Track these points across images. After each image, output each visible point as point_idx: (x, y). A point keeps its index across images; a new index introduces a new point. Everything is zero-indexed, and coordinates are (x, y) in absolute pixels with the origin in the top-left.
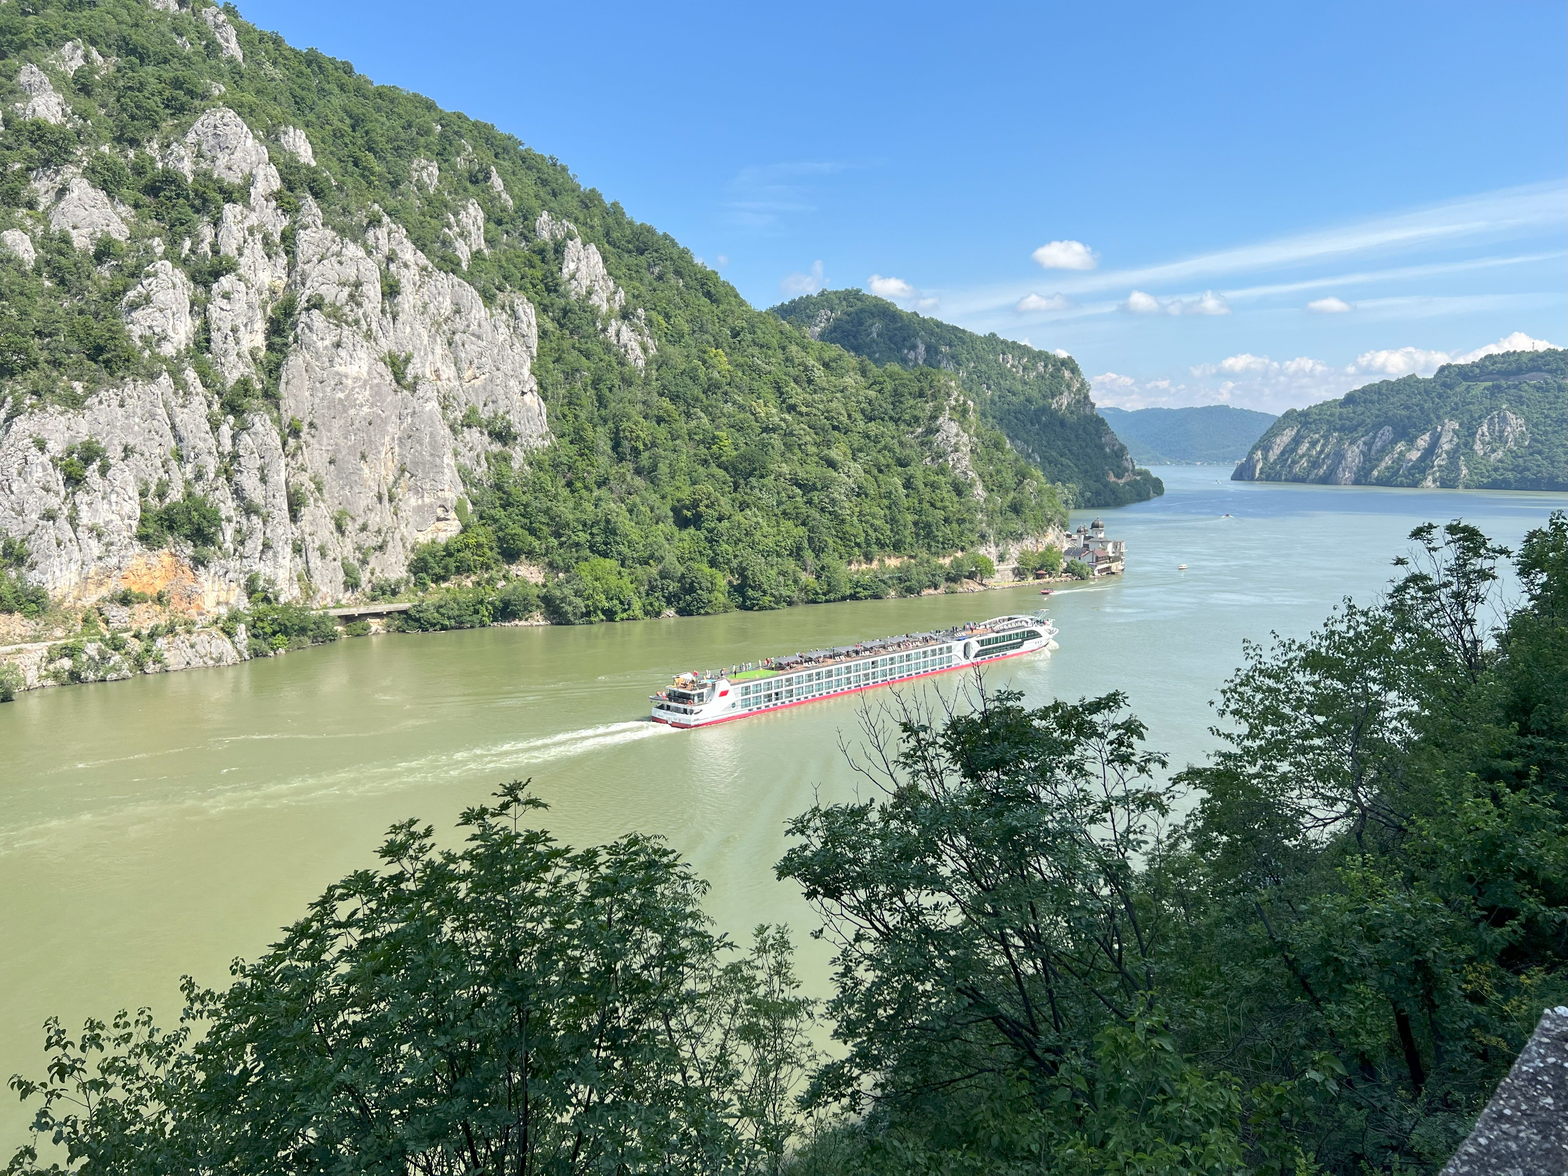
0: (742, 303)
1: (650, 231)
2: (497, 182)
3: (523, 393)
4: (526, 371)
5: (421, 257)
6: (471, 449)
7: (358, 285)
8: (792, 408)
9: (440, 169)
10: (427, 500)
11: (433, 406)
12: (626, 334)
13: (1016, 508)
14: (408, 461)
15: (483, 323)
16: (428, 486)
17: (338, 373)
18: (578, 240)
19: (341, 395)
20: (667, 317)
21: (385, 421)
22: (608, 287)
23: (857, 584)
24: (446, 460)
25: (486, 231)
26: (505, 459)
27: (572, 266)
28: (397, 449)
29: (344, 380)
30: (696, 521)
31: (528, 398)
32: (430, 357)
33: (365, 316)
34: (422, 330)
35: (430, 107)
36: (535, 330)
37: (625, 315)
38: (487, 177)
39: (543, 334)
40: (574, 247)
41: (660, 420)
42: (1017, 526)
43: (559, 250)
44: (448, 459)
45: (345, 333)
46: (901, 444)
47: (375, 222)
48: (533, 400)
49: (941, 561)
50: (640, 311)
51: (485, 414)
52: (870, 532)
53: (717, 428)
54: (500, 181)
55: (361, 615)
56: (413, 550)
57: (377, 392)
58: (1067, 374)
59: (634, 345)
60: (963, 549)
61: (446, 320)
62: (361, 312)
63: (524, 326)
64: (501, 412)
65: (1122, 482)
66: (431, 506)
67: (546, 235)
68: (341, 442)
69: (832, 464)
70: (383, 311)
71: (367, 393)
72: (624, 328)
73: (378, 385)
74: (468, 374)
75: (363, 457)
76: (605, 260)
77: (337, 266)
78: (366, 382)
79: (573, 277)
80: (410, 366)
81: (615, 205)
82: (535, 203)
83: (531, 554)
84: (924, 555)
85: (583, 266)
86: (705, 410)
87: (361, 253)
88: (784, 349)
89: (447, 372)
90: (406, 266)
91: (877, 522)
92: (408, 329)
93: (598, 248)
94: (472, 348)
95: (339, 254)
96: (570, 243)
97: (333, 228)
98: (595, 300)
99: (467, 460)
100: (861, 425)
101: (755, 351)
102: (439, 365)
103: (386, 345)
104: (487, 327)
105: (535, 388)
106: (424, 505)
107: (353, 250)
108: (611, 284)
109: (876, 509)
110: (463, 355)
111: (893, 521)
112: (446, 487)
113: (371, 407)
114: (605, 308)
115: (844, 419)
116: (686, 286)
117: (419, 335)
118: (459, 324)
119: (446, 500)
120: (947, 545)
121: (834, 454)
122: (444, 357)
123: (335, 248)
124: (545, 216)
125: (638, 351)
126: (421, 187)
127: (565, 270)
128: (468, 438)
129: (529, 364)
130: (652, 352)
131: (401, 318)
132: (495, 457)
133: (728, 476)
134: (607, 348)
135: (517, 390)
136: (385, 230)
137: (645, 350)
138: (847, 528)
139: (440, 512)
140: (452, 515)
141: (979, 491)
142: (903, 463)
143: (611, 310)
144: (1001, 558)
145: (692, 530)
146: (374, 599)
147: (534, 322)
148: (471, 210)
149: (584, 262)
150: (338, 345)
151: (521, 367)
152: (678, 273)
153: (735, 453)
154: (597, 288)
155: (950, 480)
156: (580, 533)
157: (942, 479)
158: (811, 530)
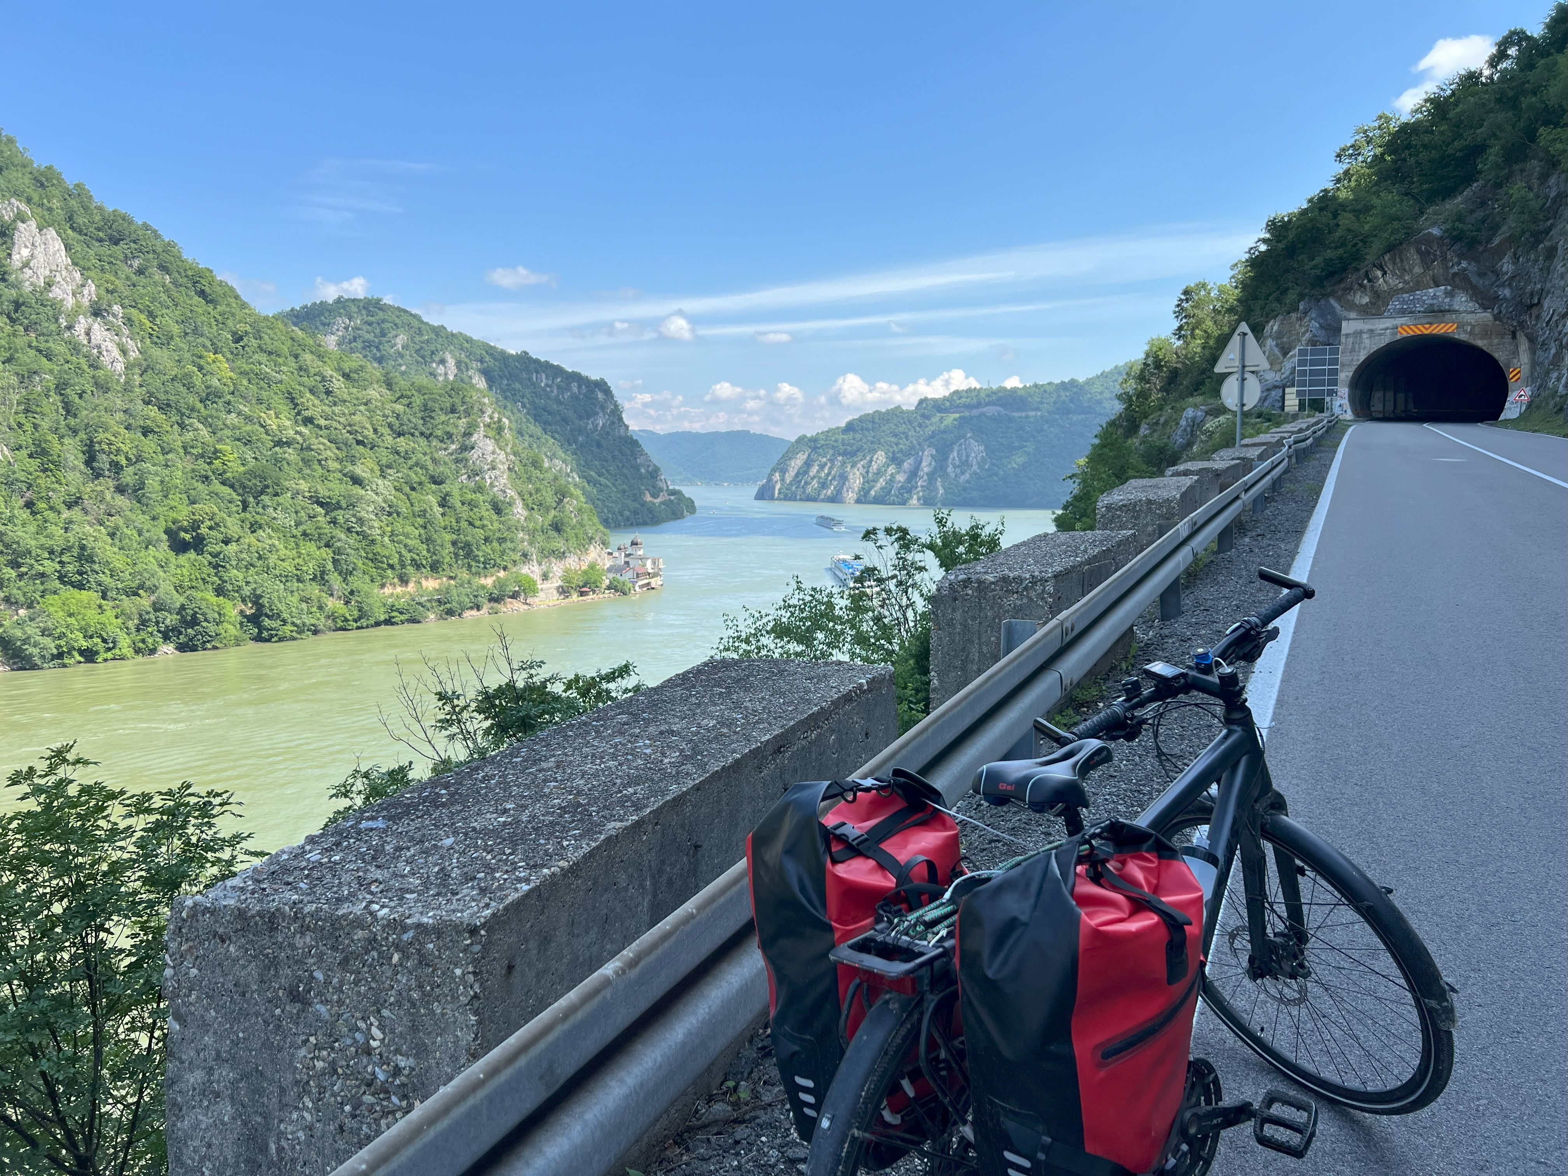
0: (244, 306)
1: (126, 219)
8: (308, 421)
12: (100, 333)
13: (557, 527)
18: (33, 224)
20: (151, 315)
22: (73, 279)
23: (392, 608)
27: (25, 252)
30: (198, 545)
37: (97, 312)
40: (26, 231)
41: (146, 432)
42: (558, 544)
46: (434, 461)
49: (483, 581)
50: (116, 308)
52: (404, 552)
53: (220, 440)
58: (600, 396)
59: (110, 345)
60: (505, 568)
65: (657, 501)
69: (357, 481)
72: (96, 326)
76: (68, 247)
79: (26, 265)
81: (79, 186)
84: (465, 575)
85: (39, 251)
86: (204, 421)
88: (296, 357)
91: (412, 542)
93: (59, 234)
96: (20, 225)
98: (56, 293)
100: (389, 440)
101: (264, 358)
108: (77, 275)
109: (409, 529)
111: (428, 541)
114: (70, 302)
115: (370, 433)
116: (174, 283)
120: (488, 565)
121: (359, 470)
125: (116, 353)
127: (16, 257)
130: (134, 355)
133: (234, 494)
134: (75, 348)
137: (124, 352)
138: (378, 549)
141: (519, 511)
142: (436, 481)
143: (78, 305)
144: (545, 577)
145: (192, 555)
149: (40, 249)
152: (163, 268)
153: (242, 469)
154: (58, 279)
155: (488, 498)
156: (46, 563)
157: (480, 497)
158: (337, 552)
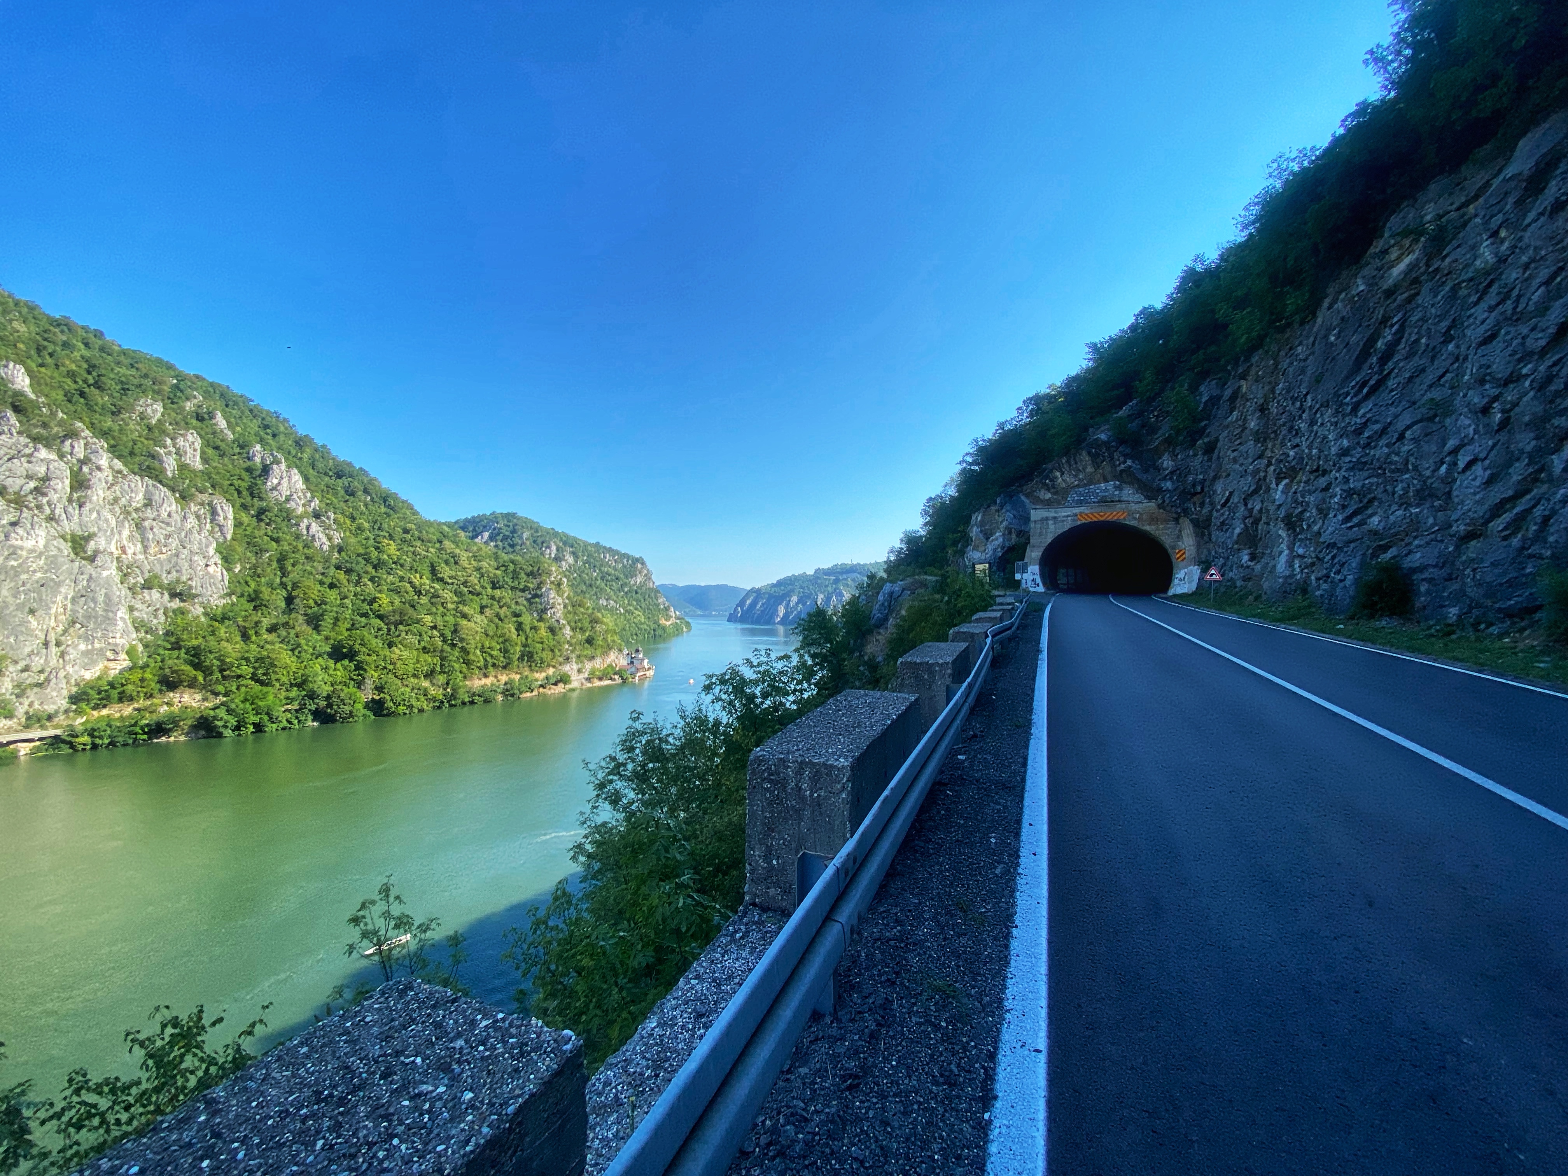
0: (415, 513)
1: (350, 464)
2: (221, 421)
3: (207, 566)
4: (211, 551)
5: (118, 464)
6: (149, 605)
7: (46, 479)
8: (441, 580)
9: (164, 407)
10: (97, 645)
11: (111, 572)
12: (315, 527)
13: (590, 641)
14: (80, 615)
15: (174, 515)
16: (99, 635)
17: (12, 546)
18: (283, 466)
19: (13, 563)
20: (353, 519)
21: (59, 584)
22: (305, 497)
23: (474, 695)
24: (119, 614)
25: (203, 453)
26: (183, 613)
27: (275, 481)
28: (69, 606)
29: (19, 552)
31: (211, 569)
32: (117, 536)
33: (49, 504)
34: (109, 516)
35: (170, 367)
36: (230, 523)
37: (317, 516)
38: (212, 416)
39: (238, 524)
40: (279, 470)
41: (332, 586)
42: (588, 652)
43: (266, 470)
44: (122, 613)
45: (24, 515)
46: (517, 603)
47: (73, 434)
48: (216, 570)
49: (537, 675)
50: (331, 515)
51: (166, 580)
52: (488, 659)
53: (380, 592)
54: (224, 422)
55: (9, 743)
56: (77, 684)
57: (53, 563)
58: (639, 566)
59: (321, 535)
60: (554, 667)
61: (137, 510)
62: (45, 500)
63: (221, 518)
64: (184, 578)
65: (668, 623)
66: (101, 649)
67: (258, 459)
68: (10, 600)
69: (464, 616)
70: (70, 500)
71: (42, 562)
72: (314, 524)
73: (54, 556)
74: (152, 550)
75: (32, 612)
76: (306, 479)
77: (26, 465)
78: (41, 554)
79: (274, 488)
80: (92, 543)
81: (322, 446)
82: (252, 438)
83: (192, 684)
84: (526, 673)
85: (285, 482)
86: (372, 579)
87: (53, 456)
88: (440, 542)
89: (134, 549)
90: (99, 468)
91: (495, 653)
92: (95, 515)
93: (301, 473)
94: (159, 532)
95: (31, 455)
96: (275, 466)
97: (28, 436)
98: (292, 505)
99: (143, 613)
100: (489, 591)
101: (418, 543)
102: (125, 542)
103: (67, 527)
104: (177, 517)
105: (220, 562)
106: (93, 649)
107: (43, 453)
108: (309, 495)
109: (494, 644)
110: (151, 536)
111: (506, 651)
112: (118, 635)
113: (46, 572)
114: (300, 510)
115: (478, 588)
116: (372, 500)
117: (107, 520)
118: (149, 513)
119: (116, 645)
120: (542, 665)
121: (466, 609)
122: (131, 538)
123: (27, 451)
124: (258, 447)
125: (324, 539)
126: (143, 416)
127: (269, 484)
128: (147, 598)
129: (214, 545)
130: (336, 541)
131: (88, 506)
132: (174, 611)
133: (383, 625)
134: (298, 537)
135: (202, 563)
136: (82, 442)
137: (330, 539)
138: (471, 657)
139: (109, 654)
140: (123, 656)
141: (567, 631)
143: (306, 512)
144: (579, 671)
146: (27, 727)
147: (231, 516)
148: (190, 438)
149: (286, 480)
150: (14, 524)
151: (207, 546)
152: (366, 491)
153: (391, 608)
154: (295, 496)
155: (547, 624)
156: (244, 667)
157: (541, 624)
158: (443, 659)
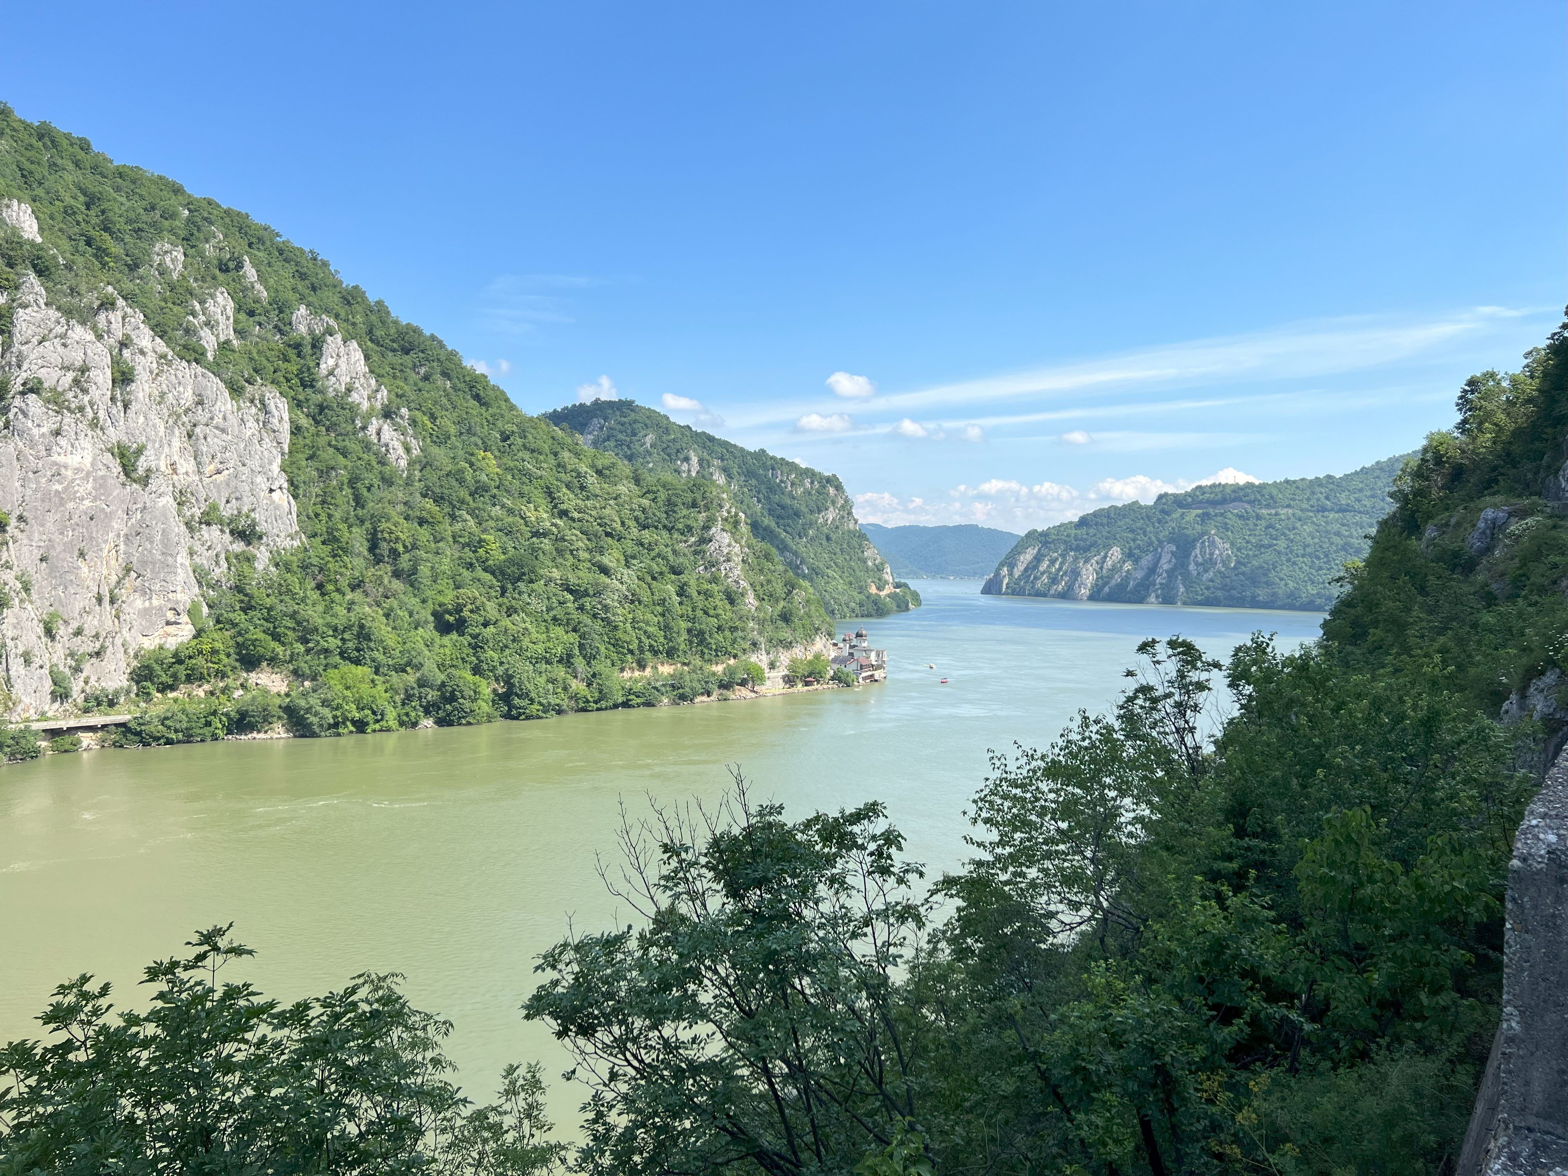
0: (512, 408)
1: (416, 331)
2: (250, 272)
3: (271, 491)
4: (275, 468)
5: (161, 346)
6: (209, 548)
7: (84, 369)
8: (564, 514)
9: (185, 255)
10: (155, 602)
11: (168, 501)
12: (388, 433)
13: (786, 617)
14: (134, 560)
15: (229, 416)
16: (157, 587)
17: (55, 463)
18: (339, 337)
19: (59, 487)
20: (433, 418)
21: (109, 516)
22: (369, 385)
23: (630, 691)
24: (179, 560)
25: (236, 321)
26: (248, 560)
27: (331, 362)
28: (122, 547)
29: (63, 471)
30: (460, 626)
31: (276, 495)
32: (166, 449)
33: (92, 404)
34: (157, 421)
35: (177, 190)
36: (287, 426)
37: (387, 414)
38: (239, 266)
39: (296, 430)
40: (333, 343)
41: (422, 522)
42: (786, 634)
43: (317, 344)
44: (183, 559)
45: (66, 420)
46: (675, 552)
47: (108, 304)
48: (282, 498)
49: (714, 668)
50: (404, 411)
51: (227, 512)
52: (643, 638)
53: (484, 531)
54: (253, 271)
55: (70, 729)
56: (136, 656)
57: (101, 485)
58: (832, 491)
59: (397, 444)
60: (735, 657)
61: (187, 411)
62: (86, 399)
63: (275, 421)
64: (245, 510)
65: (885, 593)
66: (160, 608)
67: (303, 329)
68: (57, 538)
69: (605, 570)
70: (113, 399)
71: (90, 486)
72: (386, 427)
73: (103, 477)
74: (209, 469)
75: (82, 554)
76: (367, 357)
77: (60, 349)
78: (88, 474)
79: (331, 373)
80: (142, 458)
81: (379, 303)
82: (292, 297)
83: (273, 661)
84: (698, 662)
85: (343, 362)
86: (471, 512)
87: (90, 336)
88: (556, 454)
89: (187, 465)
90: (142, 352)
91: (650, 629)
92: (141, 419)
93: (360, 346)
94: (216, 442)
95: (63, 336)
96: (329, 339)
97: (58, 309)
98: (355, 397)
99: (204, 559)
100: (635, 532)
101: (527, 455)
102: (176, 458)
103: (114, 435)
104: (233, 420)
105: (285, 485)
106: (151, 608)
107: (80, 333)
108: (373, 382)
109: (649, 616)
110: (205, 449)
111: (667, 628)
112: (179, 589)
113: (95, 499)
114: (365, 406)
115: (617, 526)
116: (454, 387)
117: (154, 426)
118: (201, 416)
119: (177, 602)
120: (720, 652)
121: (606, 560)
122: (182, 450)
123: (60, 330)
124: (303, 309)
125: (401, 451)
126: (163, 271)
127: (323, 366)
128: (206, 536)
129: (279, 460)
130: (416, 452)
131: (134, 407)
132: (237, 557)
133: (494, 581)
134: (367, 446)
135: (265, 486)
136: (119, 314)
137: (408, 450)
138: (620, 634)
139: (170, 615)
140: (185, 618)
141: (751, 599)
142: (676, 571)
143: (372, 408)
144: (772, 666)
145: (454, 636)
146: (86, 711)
147: (286, 417)
148: (220, 299)
149: (344, 359)
150: (57, 433)
151: (270, 463)
152: (446, 375)
153: (503, 557)
154: (357, 385)
155: (723, 588)
156: (330, 639)
157: (715, 588)
158: (583, 636)
